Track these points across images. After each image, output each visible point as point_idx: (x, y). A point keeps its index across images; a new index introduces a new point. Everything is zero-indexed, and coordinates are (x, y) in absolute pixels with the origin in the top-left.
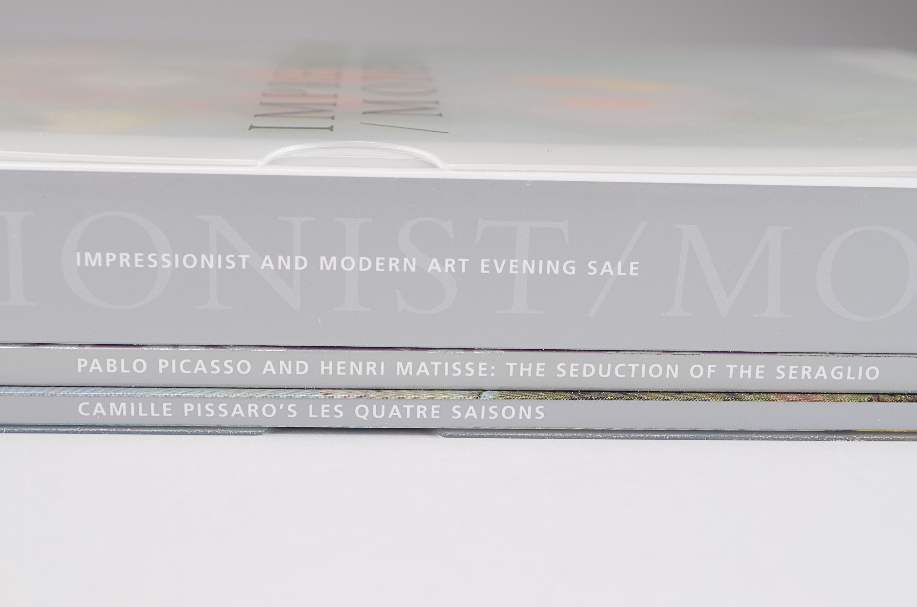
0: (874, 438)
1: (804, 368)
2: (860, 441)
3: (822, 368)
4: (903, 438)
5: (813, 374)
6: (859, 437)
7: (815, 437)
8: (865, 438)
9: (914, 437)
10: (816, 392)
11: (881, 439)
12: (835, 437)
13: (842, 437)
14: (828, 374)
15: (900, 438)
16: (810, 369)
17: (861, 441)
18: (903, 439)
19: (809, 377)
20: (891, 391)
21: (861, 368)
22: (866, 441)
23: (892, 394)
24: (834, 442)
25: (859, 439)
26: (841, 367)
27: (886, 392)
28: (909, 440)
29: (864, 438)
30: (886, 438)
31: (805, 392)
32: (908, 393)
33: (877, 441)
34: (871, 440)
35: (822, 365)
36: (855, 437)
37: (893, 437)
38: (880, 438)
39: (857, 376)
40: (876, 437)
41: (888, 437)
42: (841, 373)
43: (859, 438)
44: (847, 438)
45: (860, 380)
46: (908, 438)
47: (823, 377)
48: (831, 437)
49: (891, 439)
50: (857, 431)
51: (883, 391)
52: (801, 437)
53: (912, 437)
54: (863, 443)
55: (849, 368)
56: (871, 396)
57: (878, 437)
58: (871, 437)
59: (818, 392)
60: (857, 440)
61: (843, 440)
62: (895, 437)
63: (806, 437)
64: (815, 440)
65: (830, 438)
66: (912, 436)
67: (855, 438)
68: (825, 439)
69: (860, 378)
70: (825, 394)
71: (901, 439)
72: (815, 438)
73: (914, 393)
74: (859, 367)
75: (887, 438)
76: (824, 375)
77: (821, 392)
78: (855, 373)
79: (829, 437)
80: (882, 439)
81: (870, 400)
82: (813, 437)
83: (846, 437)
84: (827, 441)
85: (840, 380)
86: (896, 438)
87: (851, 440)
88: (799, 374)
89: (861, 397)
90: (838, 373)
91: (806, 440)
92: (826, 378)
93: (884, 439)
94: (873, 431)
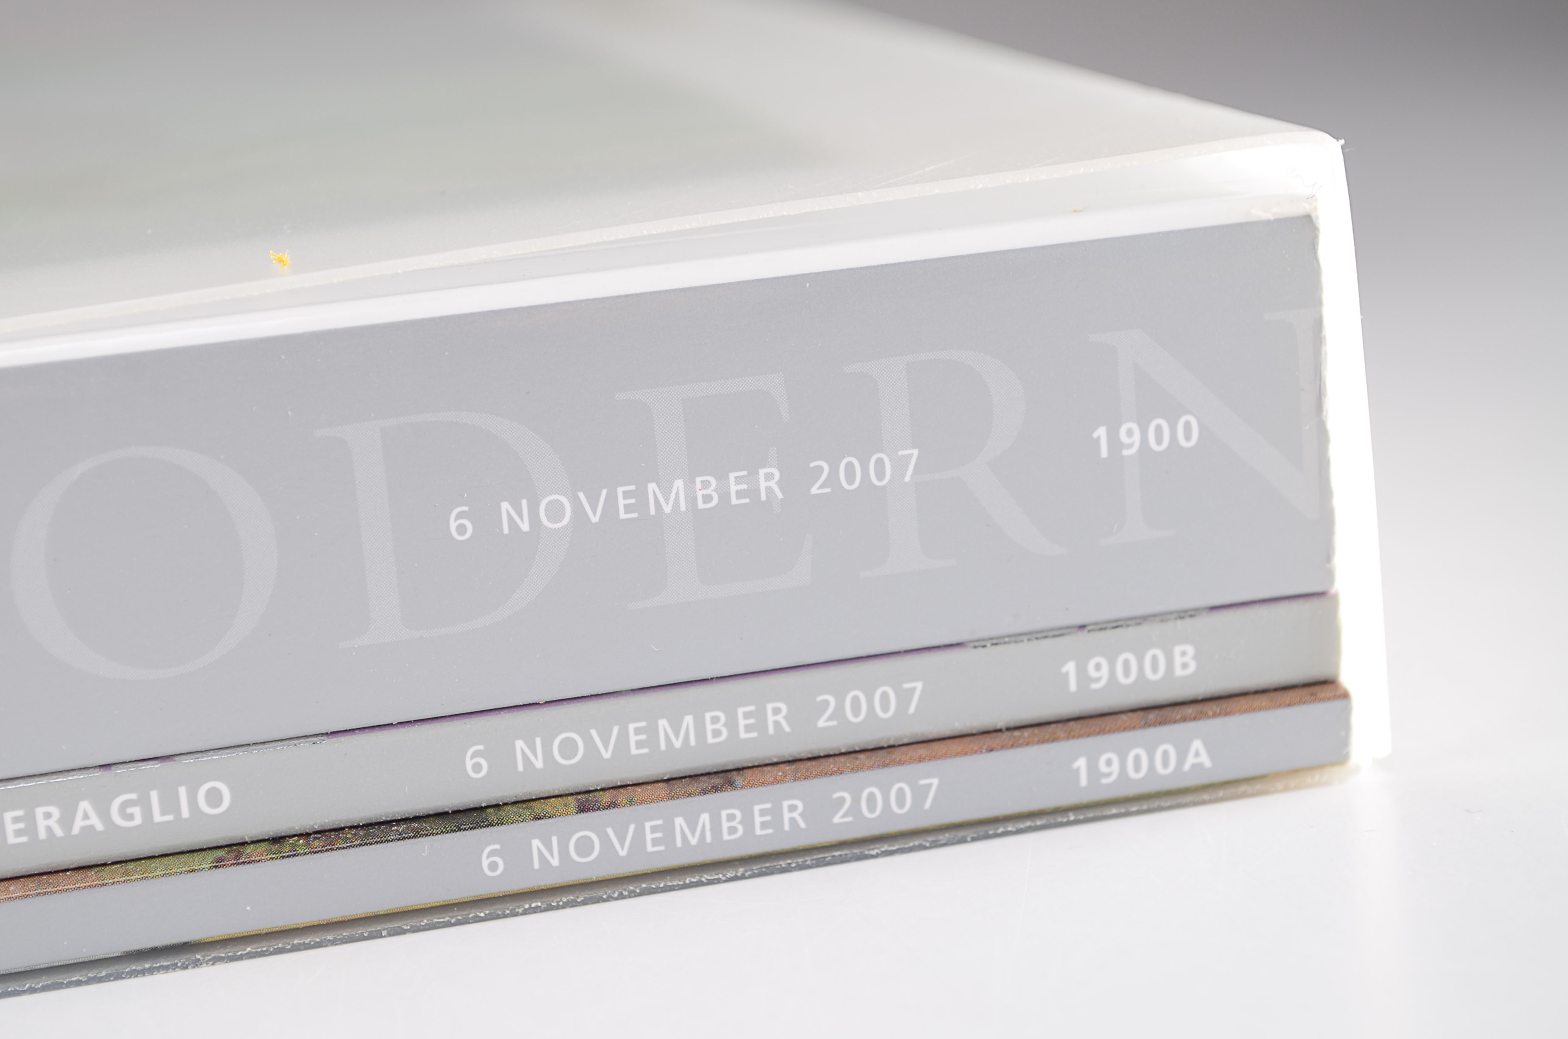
0: (244, 952)
1: (40, 811)
2: (213, 964)
3: (85, 805)
4: (318, 940)
5: (67, 821)
6: (208, 956)
7: (97, 974)
8: (223, 955)
9: (344, 934)
10: (89, 864)
11: (262, 951)
12: (147, 966)
13: (166, 964)
14: (105, 815)
15: (310, 941)
16: (55, 811)
17: (216, 964)
18: (317, 942)
19: (59, 832)
20: (271, 833)
21: (182, 791)
22: (226, 962)
23: (278, 840)
24: (148, 979)
25: (209, 960)
26: (133, 796)
27: (261, 837)
28: (334, 943)
29: (222, 957)
30: (275, 949)
31: (60, 868)
32: (314, 830)
33: (254, 957)
34: (240, 958)
35: (83, 799)
36: (198, 957)
37: (291, 943)
38: (259, 950)
39: (177, 810)
40: (249, 949)
41: (280, 945)
42: (136, 811)
43: (207, 958)
44: (179, 964)
45: (186, 820)
46: (330, 937)
47: (92, 827)
48: (139, 968)
49: (289, 947)
50: (203, 941)
51: (250, 836)
52: (62, 981)
53: (338, 935)
54: (220, 967)
55: (154, 796)
56: (221, 853)
57: (254, 949)
58: (238, 952)
59: (92, 864)
60: (205, 965)
61: (170, 970)
62: (296, 942)
63: (75, 979)
64: (100, 980)
65: (135, 970)
66: (338, 933)
67: (199, 959)
68: (123, 976)
69: (185, 813)
70: (110, 864)
71: (312, 943)
72: (98, 976)
73: (329, 828)
74: (177, 790)
75: (278, 948)
76: (95, 821)
77: (99, 863)
78: (170, 804)
79: (134, 968)
80: (267, 951)
81: (218, 864)
82: (93, 976)
83: (176, 961)
84: (130, 977)
85: (138, 827)
86: (298, 943)
87: (190, 967)
88: (31, 828)
89: (196, 861)
90: (129, 810)
91: (79, 983)
92: (100, 827)
93: (272, 949)
94: (242, 935)
